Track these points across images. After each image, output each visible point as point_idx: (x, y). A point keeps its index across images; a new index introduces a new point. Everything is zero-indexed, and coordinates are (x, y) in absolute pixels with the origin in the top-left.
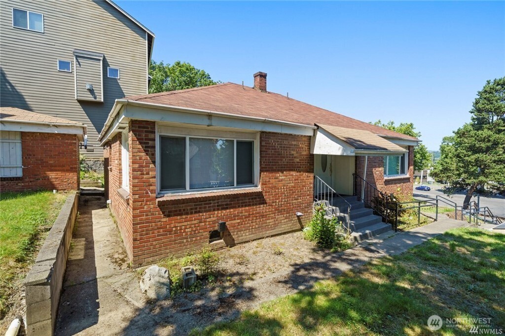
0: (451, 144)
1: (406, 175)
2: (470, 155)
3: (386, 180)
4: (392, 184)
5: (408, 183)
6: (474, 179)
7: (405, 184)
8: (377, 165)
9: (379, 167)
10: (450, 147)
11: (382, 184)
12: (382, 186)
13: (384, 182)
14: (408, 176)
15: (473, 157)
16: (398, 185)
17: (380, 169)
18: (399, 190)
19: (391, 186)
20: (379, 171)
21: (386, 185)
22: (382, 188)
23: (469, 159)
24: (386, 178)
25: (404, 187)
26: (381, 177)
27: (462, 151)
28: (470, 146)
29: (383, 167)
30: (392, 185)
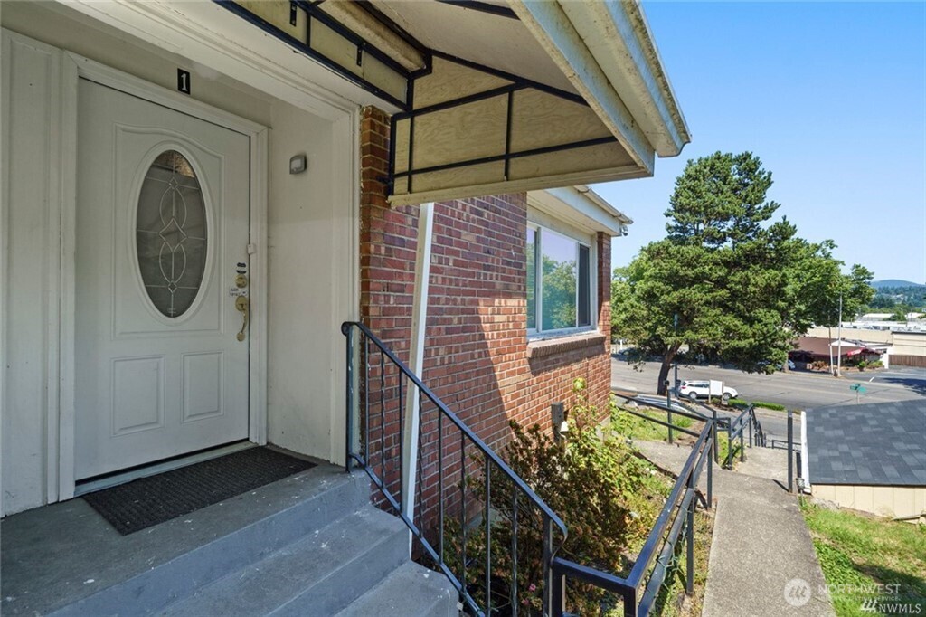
0: (624, 280)
1: (594, 329)
2: (670, 292)
3: (535, 351)
4: (556, 364)
5: (601, 357)
6: (678, 335)
7: (592, 362)
8: (499, 284)
9: (508, 295)
10: (623, 285)
11: (521, 372)
12: (521, 378)
13: (530, 360)
14: (597, 333)
15: (675, 294)
16: (576, 367)
17: (513, 303)
18: (579, 385)
19: (552, 373)
20: (507, 312)
21: (535, 374)
22: (521, 386)
23: (670, 299)
24: (535, 343)
25: (591, 370)
26: (518, 338)
27: (656, 284)
28: (670, 275)
29: (525, 296)
30: (559, 370)
